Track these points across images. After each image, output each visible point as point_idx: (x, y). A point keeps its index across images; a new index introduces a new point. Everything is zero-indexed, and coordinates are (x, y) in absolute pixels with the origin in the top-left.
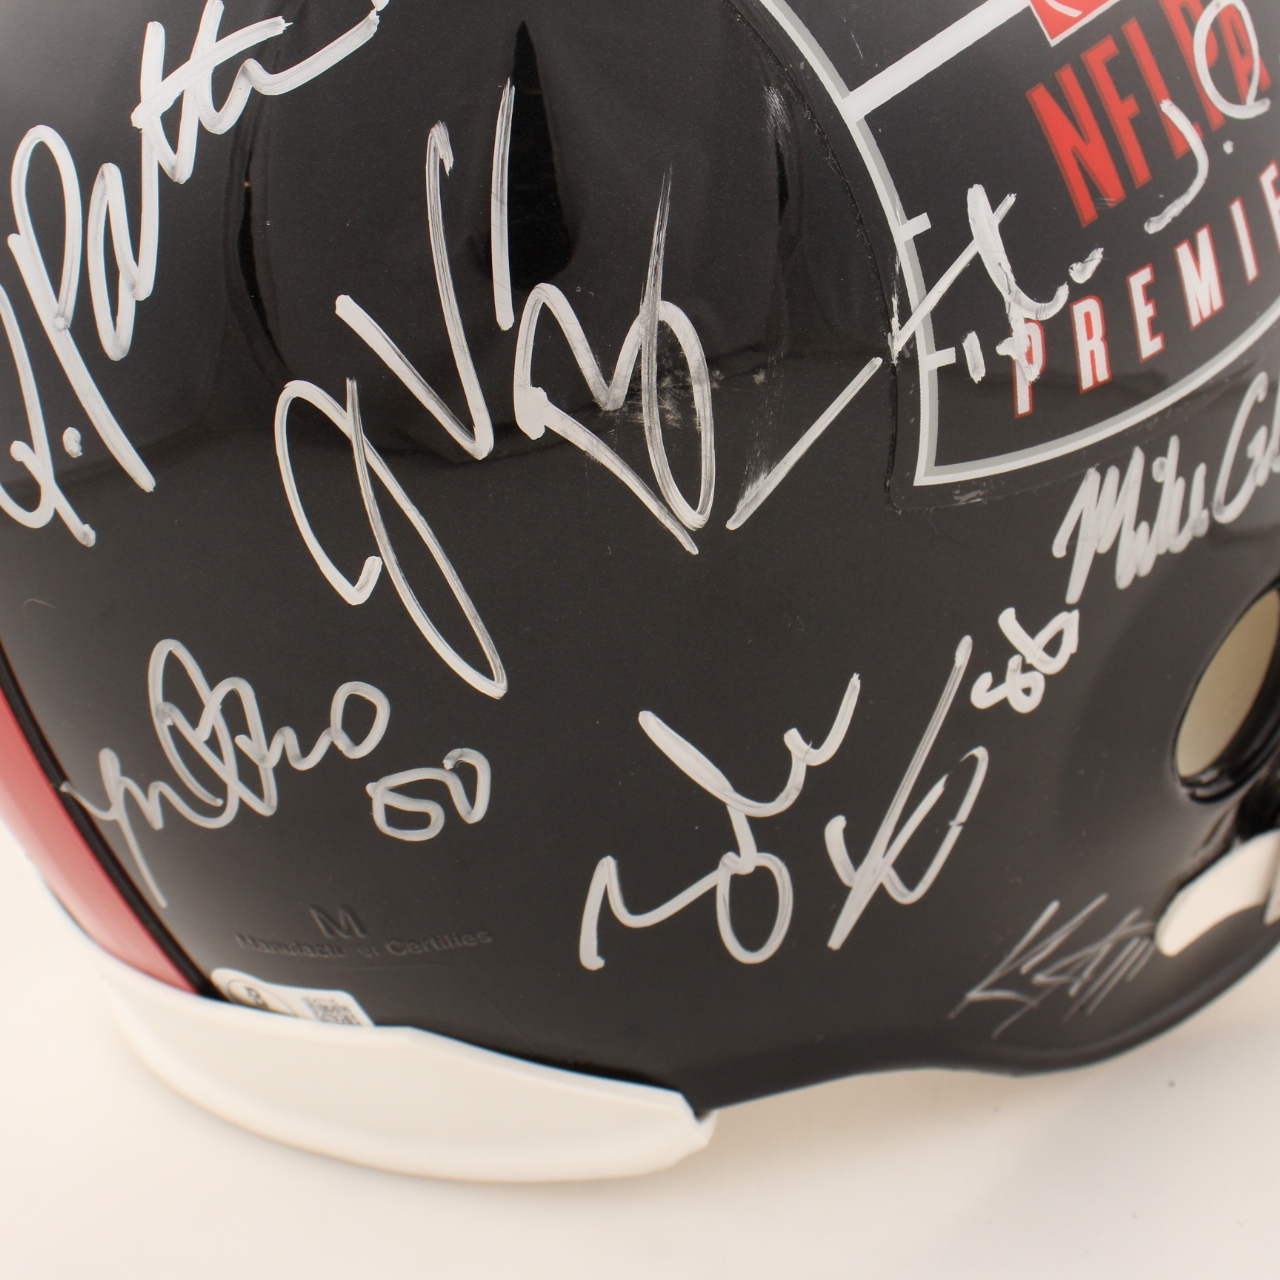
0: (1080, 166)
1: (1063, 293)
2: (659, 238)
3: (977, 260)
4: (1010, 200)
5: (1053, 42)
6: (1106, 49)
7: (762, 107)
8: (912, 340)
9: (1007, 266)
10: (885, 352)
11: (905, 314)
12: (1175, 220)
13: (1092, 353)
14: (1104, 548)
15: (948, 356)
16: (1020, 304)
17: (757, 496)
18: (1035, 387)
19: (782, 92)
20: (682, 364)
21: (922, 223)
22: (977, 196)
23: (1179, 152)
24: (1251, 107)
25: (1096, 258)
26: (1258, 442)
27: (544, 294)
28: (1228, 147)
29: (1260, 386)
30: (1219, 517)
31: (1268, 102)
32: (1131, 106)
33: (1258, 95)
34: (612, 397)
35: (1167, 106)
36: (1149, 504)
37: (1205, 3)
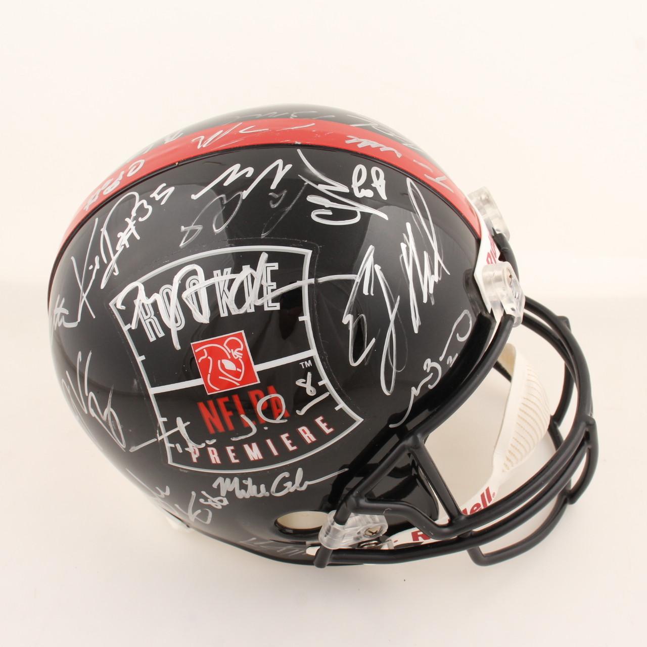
0: (211, 422)
1: (203, 445)
2: (110, 397)
3: (178, 431)
4: (188, 423)
5: (208, 394)
6: (226, 399)
7: (133, 383)
8: (163, 439)
9: (187, 435)
10: (157, 439)
11: (161, 434)
12: (242, 439)
13: (215, 458)
14: (230, 490)
15: (173, 445)
16: (191, 443)
17: (134, 449)
18: (197, 458)
19: (137, 381)
20: (115, 420)
21: (165, 419)
23: (246, 426)
24: (278, 420)
25: (214, 441)
26: (289, 484)
27: (92, 394)
28: (266, 428)
29: (287, 474)
30: (273, 495)
31: (286, 420)
32: (230, 413)
33: (282, 418)
34: (104, 418)
35: (242, 416)
36: (243, 487)
37: (266, 394)
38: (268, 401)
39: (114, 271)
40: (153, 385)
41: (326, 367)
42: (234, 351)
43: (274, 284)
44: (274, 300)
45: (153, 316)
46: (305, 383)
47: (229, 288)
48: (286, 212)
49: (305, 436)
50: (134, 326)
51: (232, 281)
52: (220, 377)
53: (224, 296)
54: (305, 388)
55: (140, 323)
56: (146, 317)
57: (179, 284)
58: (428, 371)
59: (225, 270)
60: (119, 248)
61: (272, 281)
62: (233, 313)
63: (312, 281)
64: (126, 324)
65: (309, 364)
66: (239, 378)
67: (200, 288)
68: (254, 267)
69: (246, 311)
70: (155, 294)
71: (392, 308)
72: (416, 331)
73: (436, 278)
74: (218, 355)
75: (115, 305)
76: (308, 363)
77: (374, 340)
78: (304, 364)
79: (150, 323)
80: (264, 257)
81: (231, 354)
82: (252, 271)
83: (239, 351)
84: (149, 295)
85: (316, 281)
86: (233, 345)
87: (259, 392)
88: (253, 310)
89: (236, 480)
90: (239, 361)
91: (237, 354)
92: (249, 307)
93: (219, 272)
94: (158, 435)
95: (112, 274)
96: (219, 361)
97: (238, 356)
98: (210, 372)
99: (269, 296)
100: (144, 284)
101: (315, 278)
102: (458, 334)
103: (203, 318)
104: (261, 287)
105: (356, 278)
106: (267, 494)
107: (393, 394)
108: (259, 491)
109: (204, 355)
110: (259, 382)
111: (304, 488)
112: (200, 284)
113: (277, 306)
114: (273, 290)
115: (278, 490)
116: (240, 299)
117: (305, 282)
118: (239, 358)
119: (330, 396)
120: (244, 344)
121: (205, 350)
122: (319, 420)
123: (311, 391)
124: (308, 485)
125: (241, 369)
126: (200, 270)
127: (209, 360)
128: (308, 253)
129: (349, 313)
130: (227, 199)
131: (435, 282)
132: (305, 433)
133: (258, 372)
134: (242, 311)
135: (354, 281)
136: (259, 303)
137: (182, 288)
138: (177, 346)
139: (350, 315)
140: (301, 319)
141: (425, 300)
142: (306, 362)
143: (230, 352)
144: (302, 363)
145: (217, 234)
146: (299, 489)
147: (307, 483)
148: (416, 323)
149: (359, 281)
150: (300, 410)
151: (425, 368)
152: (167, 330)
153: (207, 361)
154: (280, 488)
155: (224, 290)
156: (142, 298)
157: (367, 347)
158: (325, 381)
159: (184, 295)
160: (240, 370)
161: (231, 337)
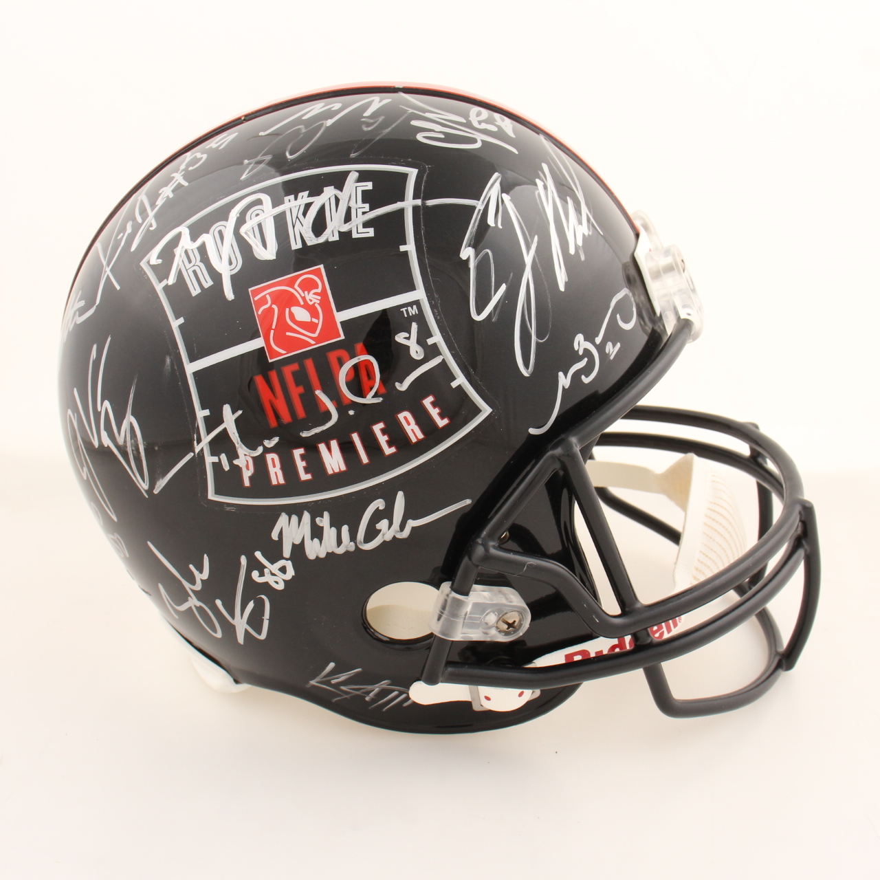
0: (272, 407)
1: (260, 450)
2: (132, 396)
3: (225, 430)
4: (240, 412)
5: (270, 361)
6: (295, 367)
7: (164, 362)
8: (202, 450)
9: (237, 435)
10: (194, 452)
11: (199, 441)
12: (316, 434)
13: (276, 473)
14: (298, 542)
15: (215, 459)
16: (242, 448)
17: (160, 486)
18: (251, 478)
19: (170, 358)
20: (136, 436)
21: (207, 412)
22: (227, 409)
23: (322, 410)
24: (369, 399)
25: (276, 440)
26: (383, 525)
27: (107, 404)
28: (351, 413)
29: (379, 504)
30: (361, 547)
31: (381, 399)
32: (301, 389)
33: (376, 396)
34: (121, 441)
35: (319, 393)
36: (317, 533)
37: (352, 357)
38: (356, 367)
39: (151, 226)
40: (192, 359)
41: (439, 317)
42: (308, 294)
43: (367, 206)
44: (366, 225)
45: (199, 263)
46: (408, 338)
47: (305, 214)
48: (384, 134)
49: (408, 429)
50: (171, 280)
51: (308, 206)
52: (288, 334)
53: (298, 224)
54: (409, 347)
55: (180, 275)
56: (188, 266)
57: (238, 218)
58: (581, 353)
59: (300, 195)
60: (160, 202)
61: (364, 201)
62: (309, 243)
63: (419, 202)
64: (160, 281)
65: (413, 311)
66: (314, 332)
67: (265, 218)
68: (340, 187)
69: (327, 239)
70: (204, 235)
71: (528, 248)
72: (562, 288)
73: (584, 230)
74: (286, 301)
75: (148, 262)
76: (412, 309)
77: (503, 287)
78: (407, 311)
79: (195, 272)
80: (353, 176)
81: (304, 298)
82: (337, 192)
83: (315, 294)
84: (194, 238)
85: (423, 204)
86: (308, 285)
87: (342, 353)
88: (336, 238)
89: (307, 516)
90: (316, 308)
91: (312, 298)
92: (331, 234)
93: (292, 197)
94: (195, 442)
95: (148, 230)
96: (287, 310)
97: (314, 301)
98: (274, 327)
99: (358, 219)
100: (190, 227)
101: (423, 200)
102: (618, 316)
103: (268, 253)
104: (349, 210)
105: (478, 204)
106: (352, 547)
107: (533, 374)
108: (339, 542)
109: (267, 303)
110: (343, 337)
111: (406, 533)
112: (267, 213)
113: (370, 232)
114: (364, 213)
115: (368, 539)
116: (319, 225)
117: (409, 203)
118: (315, 303)
119: (444, 363)
120: (323, 282)
121: (268, 297)
122: (428, 402)
123: (417, 352)
124: (413, 528)
125: (318, 319)
126: (266, 199)
127: (273, 309)
128: (413, 173)
129: (469, 246)
130: (306, 127)
131: (584, 235)
132: (409, 424)
133: (341, 322)
134: (321, 240)
135: (474, 208)
136: (345, 228)
137: (241, 221)
138: (230, 295)
139: (470, 248)
140: (403, 248)
141: (572, 251)
142: (409, 308)
143: (303, 295)
144: (404, 310)
145: (291, 160)
146: (400, 536)
147: (412, 523)
148: (562, 278)
149: (482, 208)
150: (401, 382)
151: (576, 347)
152: (216, 276)
153: (270, 310)
154: (372, 533)
155: (297, 217)
156: (186, 243)
157: (495, 294)
158: (437, 338)
159: (243, 231)
160: (315, 320)
161: (305, 274)
